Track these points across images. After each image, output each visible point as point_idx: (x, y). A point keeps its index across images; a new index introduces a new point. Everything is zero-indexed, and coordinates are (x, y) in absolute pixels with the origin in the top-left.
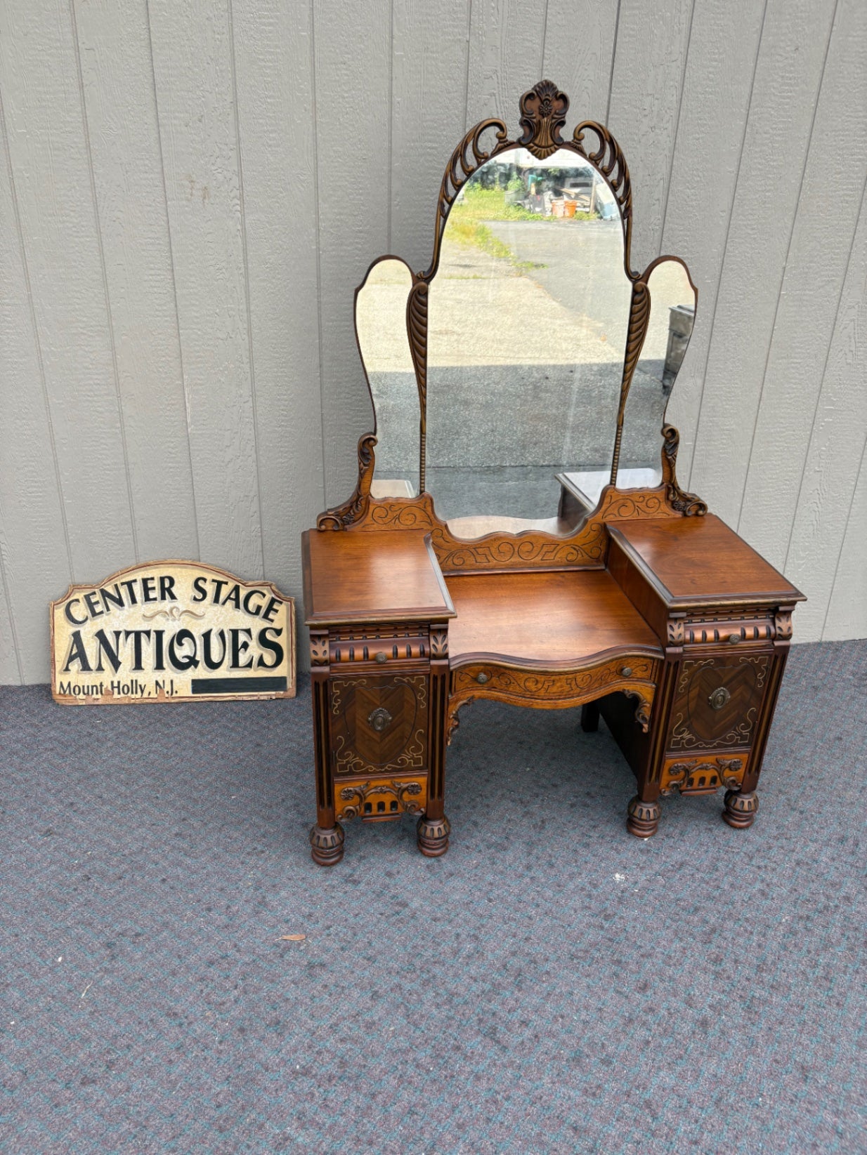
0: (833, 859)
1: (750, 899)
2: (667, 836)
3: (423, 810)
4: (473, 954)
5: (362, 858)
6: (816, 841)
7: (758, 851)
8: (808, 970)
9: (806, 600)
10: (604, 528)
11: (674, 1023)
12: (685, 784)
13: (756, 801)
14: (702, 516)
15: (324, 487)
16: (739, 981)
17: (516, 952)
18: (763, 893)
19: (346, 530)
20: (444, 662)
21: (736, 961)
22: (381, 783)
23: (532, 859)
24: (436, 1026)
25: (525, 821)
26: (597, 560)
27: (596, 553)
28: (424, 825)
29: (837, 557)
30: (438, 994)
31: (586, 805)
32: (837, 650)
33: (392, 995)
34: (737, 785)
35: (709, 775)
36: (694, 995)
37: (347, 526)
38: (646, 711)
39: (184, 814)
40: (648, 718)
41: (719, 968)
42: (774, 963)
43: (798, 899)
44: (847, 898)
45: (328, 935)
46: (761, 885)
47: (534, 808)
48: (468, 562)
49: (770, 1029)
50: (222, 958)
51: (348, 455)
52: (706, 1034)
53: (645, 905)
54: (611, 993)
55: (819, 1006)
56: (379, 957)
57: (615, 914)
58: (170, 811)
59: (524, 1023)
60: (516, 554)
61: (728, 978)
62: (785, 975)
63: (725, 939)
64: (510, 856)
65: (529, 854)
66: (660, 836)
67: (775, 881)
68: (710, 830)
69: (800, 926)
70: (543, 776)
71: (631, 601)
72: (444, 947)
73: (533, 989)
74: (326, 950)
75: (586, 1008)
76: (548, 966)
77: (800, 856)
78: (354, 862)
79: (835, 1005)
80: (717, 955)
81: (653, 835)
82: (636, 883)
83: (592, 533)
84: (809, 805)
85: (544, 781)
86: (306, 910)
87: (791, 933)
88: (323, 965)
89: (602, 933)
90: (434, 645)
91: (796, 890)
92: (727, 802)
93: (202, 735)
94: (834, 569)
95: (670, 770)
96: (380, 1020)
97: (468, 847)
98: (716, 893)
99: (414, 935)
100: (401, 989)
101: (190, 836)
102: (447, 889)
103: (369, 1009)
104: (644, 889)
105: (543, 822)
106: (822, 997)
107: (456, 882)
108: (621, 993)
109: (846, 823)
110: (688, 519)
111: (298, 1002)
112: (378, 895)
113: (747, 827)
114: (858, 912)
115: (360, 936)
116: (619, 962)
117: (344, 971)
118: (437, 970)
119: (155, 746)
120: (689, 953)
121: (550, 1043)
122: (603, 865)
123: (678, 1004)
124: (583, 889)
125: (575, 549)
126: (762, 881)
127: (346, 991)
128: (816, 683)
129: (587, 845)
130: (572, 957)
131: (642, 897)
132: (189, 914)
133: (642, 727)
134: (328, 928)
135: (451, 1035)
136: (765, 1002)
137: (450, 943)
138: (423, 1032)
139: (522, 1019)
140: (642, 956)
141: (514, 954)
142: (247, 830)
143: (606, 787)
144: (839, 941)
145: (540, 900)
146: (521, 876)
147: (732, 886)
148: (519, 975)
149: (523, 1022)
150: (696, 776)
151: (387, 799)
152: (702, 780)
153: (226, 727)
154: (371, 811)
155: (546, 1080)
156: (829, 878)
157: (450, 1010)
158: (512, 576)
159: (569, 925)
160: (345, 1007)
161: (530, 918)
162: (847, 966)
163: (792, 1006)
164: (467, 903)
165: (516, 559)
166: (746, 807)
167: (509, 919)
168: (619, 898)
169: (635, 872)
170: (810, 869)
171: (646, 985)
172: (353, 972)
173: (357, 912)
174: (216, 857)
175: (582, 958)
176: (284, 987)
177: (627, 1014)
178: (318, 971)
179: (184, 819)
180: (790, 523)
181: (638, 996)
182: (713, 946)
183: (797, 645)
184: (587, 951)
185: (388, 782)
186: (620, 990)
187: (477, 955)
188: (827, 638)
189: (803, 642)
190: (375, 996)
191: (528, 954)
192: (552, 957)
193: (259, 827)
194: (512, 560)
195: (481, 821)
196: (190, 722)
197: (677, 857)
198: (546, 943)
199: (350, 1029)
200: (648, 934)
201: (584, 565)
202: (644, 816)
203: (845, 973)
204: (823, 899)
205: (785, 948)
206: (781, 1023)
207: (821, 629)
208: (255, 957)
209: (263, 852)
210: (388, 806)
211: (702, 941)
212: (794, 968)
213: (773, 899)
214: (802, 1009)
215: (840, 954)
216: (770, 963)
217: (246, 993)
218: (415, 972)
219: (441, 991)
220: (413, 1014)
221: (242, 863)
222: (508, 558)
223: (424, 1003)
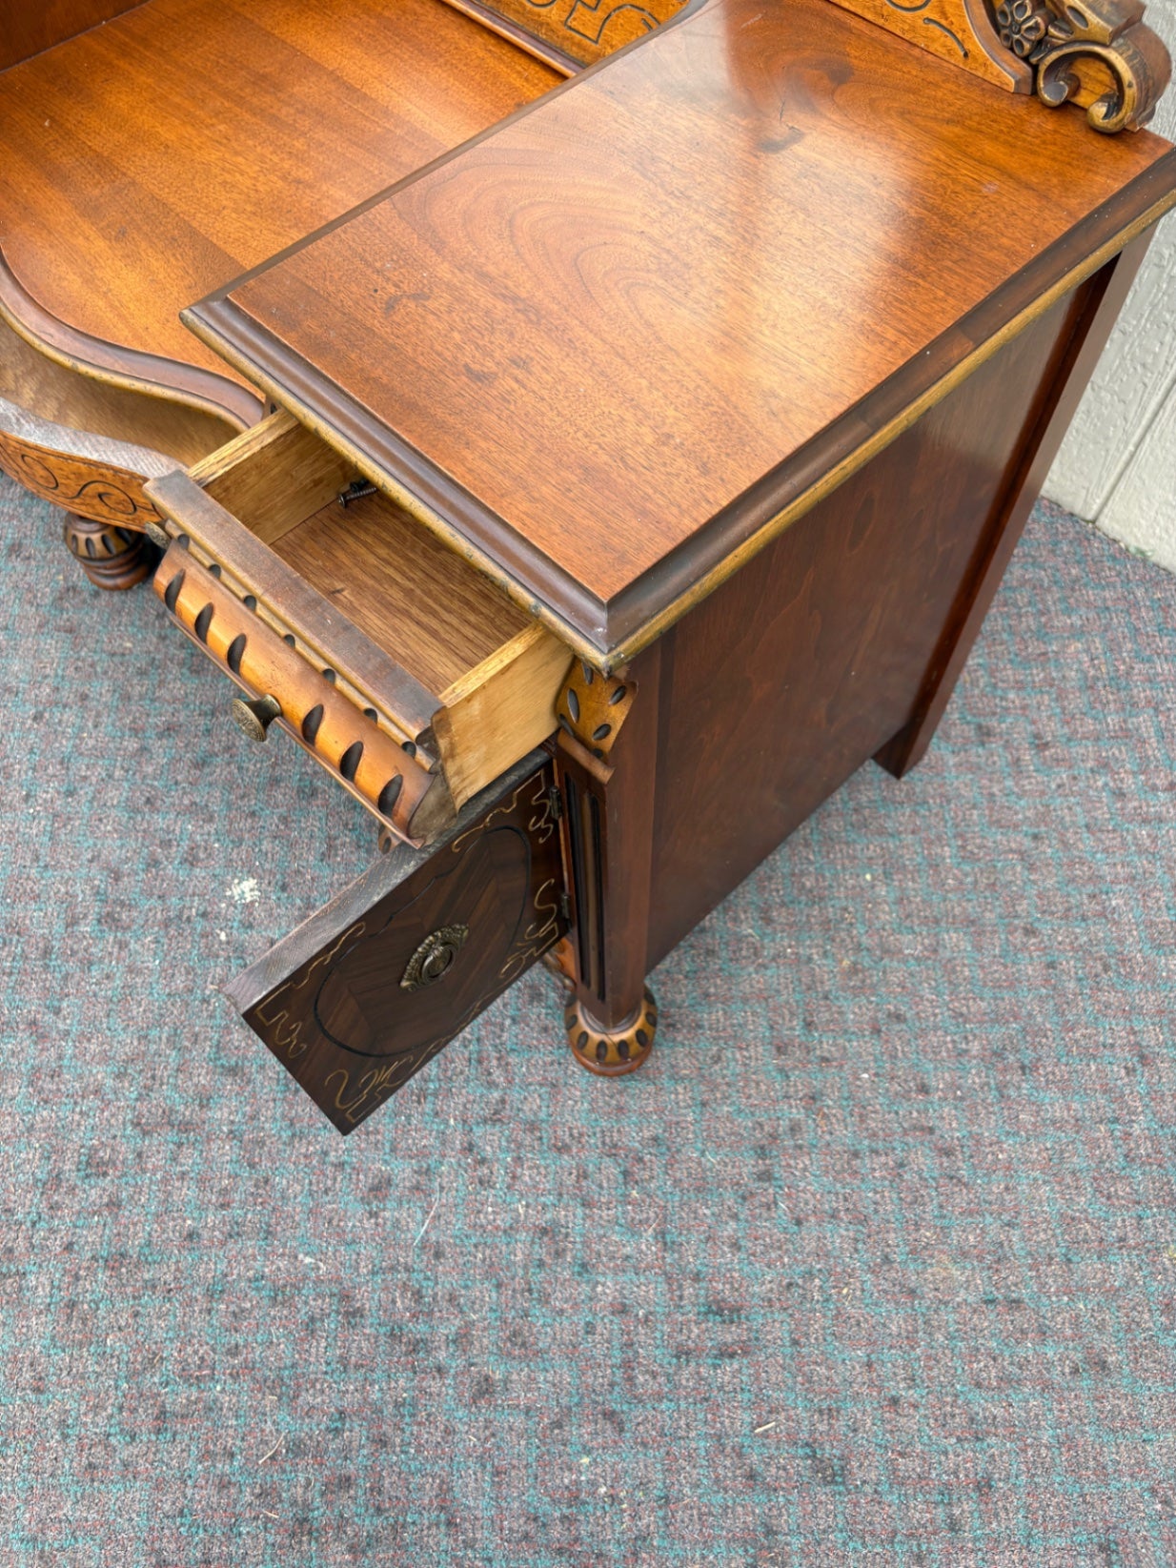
0: (622, 1310)
6: (670, 1247)
7: (534, 1127)
8: (169, 1368)
16: (53, 1231)
18: (378, 1188)
21: (113, 1204)
41: (72, 1177)
42: (151, 1285)
43: (407, 1269)
44: (486, 1389)
46: (407, 1174)
53: (189, 971)
55: (62, 1424)
61: (55, 1207)
62: (125, 1320)
63: (174, 1160)
67: (444, 1198)
69: (310, 1303)
79: (83, 1462)
80: (112, 1162)
82: (250, 927)
84: (813, 1185)
87: (278, 1290)
91: (438, 1256)
102: (28, 644)
106: (95, 1425)
107: (54, 647)
109: (805, 1298)
114: (449, 1431)
120: (89, 1104)
122: (265, 846)
124: (166, 844)
126: (424, 1172)
131: (207, 955)
144: (310, 1411)
145: (87, 791)
146: (138, 732)
156: (539, 1321)
161: (27, 798)
162: (231, 1455)
168: (179, 917)
170: (541, 1264)
182: (137, 1143)
200: (101, 1010)
203: (207, 1455)
211: (138, 1116)
212: (159, 1334)
213: (373, 1215)
214: (38, 1390)
215: (269, 1427)
216: (147, 1276)
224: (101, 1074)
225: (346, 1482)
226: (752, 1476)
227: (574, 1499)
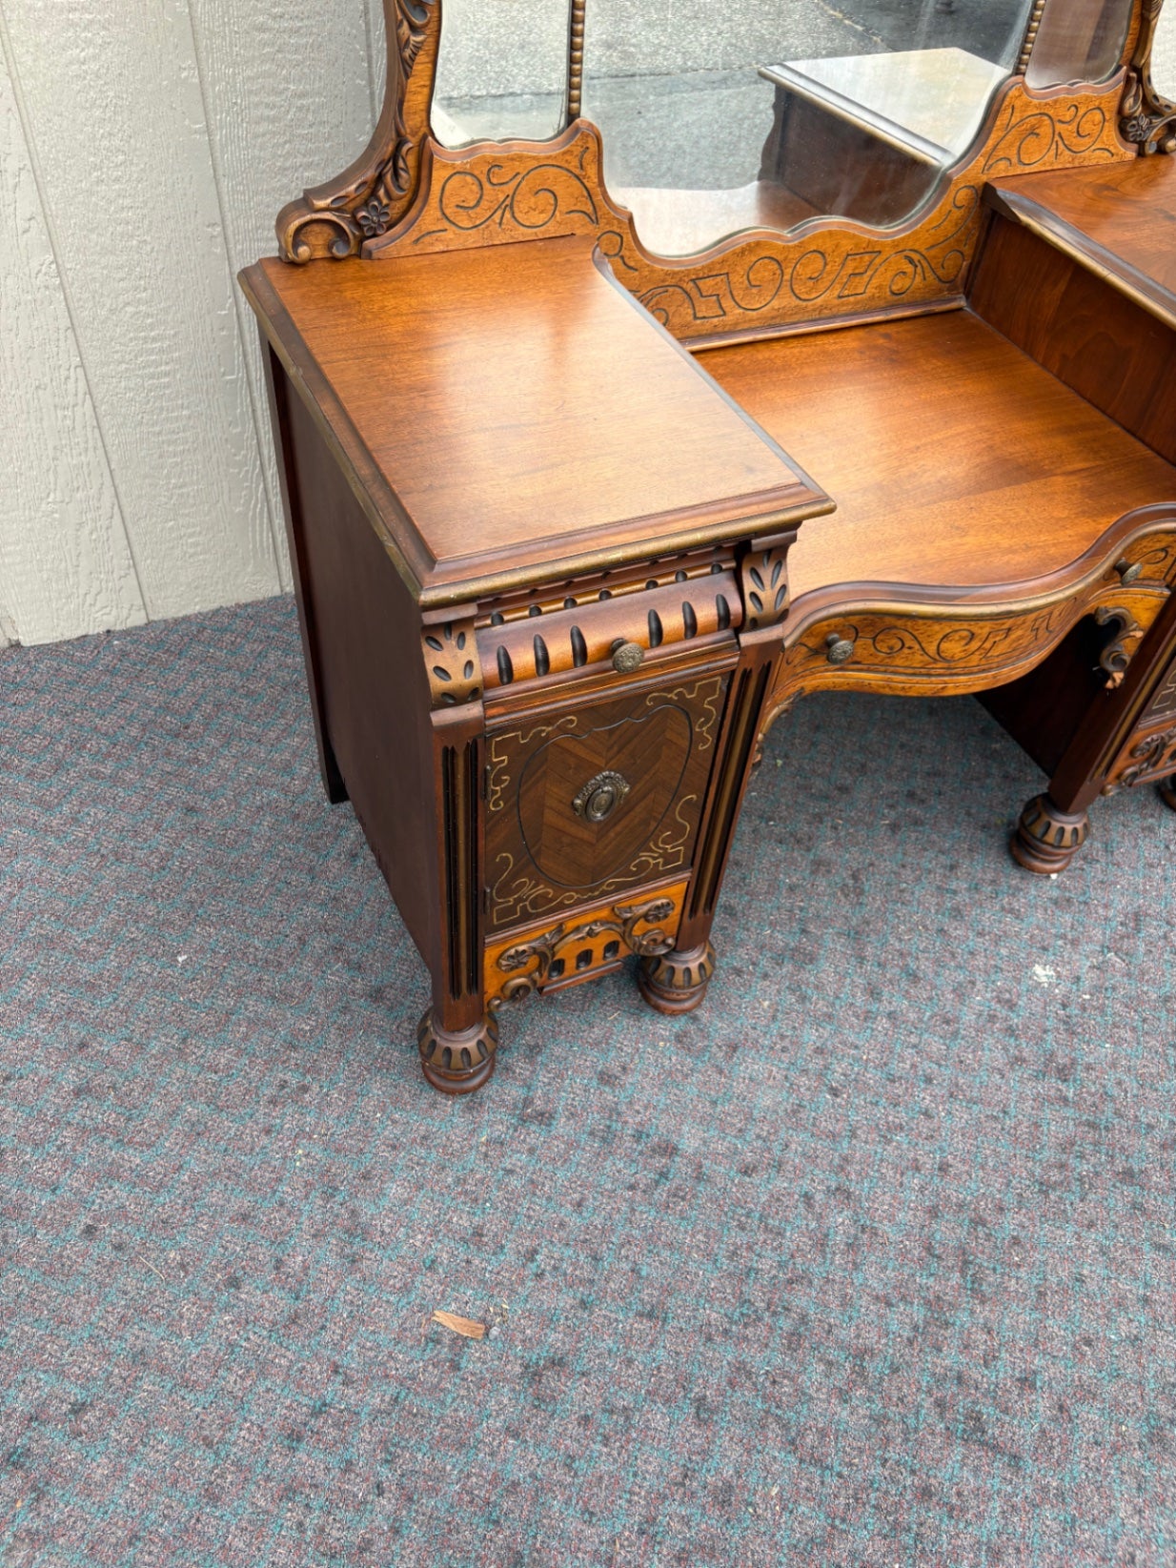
2: (1086, 860)
3: (670, 940)
4: (856, 1238)
5: (533, 1051)
10: (987, 195)
12: (1147, 768)
15: (208, 131)
19: (370, 255)
20: (775, 631)
22: (590, 918)
24: (860, 1450)
26: (951, 284)
27: (952, 267)
28: (667, 964)
30: (830, 1364)
31: (917, 822)
33: (738, 1397)
37: (369, 243)
38: (1127, 646)
39: (77, 1031)
45: (540, 1276)
47: (825, 849)
48: (676, 320)
50: (316, 1413)
51: (262, 29)
54: (1149, 1254)
56: (671, 1302)
58: (38, 1027)
59: (1026, 1382)
60: (785, 290)
64: (827, 974)
66: (1076, 863)
68: (1151, 829)
70: (814, 772)
72: (792, 1239)
73: (1007, 1290)
74: (548, 1320)
75: (1121, 1305)
81: (1066, 865)
83: (955, 214)
85: (819, 784)
86: (462, 1222)
88: (557, 1363)
89: (1070, 1112)
90: (753, 595)
93: (48, 808)
95: (1133, 749)
96: (738, 1474)
97: (738, 972)
99: (720, 1224)
100: (749, 1375)
101: (114, 1088)
103: (703, 1453)
104: (1098, 988)
105: (855, 877)
107: (752, 1065)
110: (1144, 161)
111: (541, 1486)
112: (604, 1140)
115: (608, 1259)
116: (1129, 1175)
117: (610, 1364)
118: (802, 1300)
121: (1090, 1414)
124: (992, 1018)
125: (911, 261)
127: (637, 1420)
129: (957, 913)
130: (1044, 1188)
132: (188, 1310)
133: (1108, 676)
134: (531, 1256)
135: (898, 1463)
137: (801, 1223)
138: (840, 1475)
139: (1017, 1374)
141: (934, 1213)
142: (246, 1038)
146: (869, 1016)
148: (966, 1262)
149: (1023, 1381)
150: (1170, 748)
151: (601, 942)
153: (96, 775)
154: (562, 972)
155: (1123, 1510)
157: (870, 1400)
159: (1005, 1112)
160: (653, 1464)
164: (794, 1112)
165: (784, 301)
167: (889, 1129)
168: (1066, 1023)
172: (630, 1362)
173: (577, 1197)
174: (197, 1131)
175: (1060, 1184)
176: (493, 1454)
178: (551, 1380)
179: (83, 1046)
184: (1063, 1166)
185: (605, 913)
187: (866, 1237)
190: (704, 1412)
191: (960, 1206)
192: (1010, 1200)
193: (271, 1025)
194: (775, 303)
197: (1122, 902)
198: (982, 1167)
199: (686, 1521)
201: (924, 303)
208: (392, 1390)
209: (305, 1089)
210: (598, 953)
217: (410, 1499)
218: (760, 1319)
219: (833, 1354)
220: (801, 1434)
221: (268, 1132)
222: (769, 298)
223: (812, 1398)
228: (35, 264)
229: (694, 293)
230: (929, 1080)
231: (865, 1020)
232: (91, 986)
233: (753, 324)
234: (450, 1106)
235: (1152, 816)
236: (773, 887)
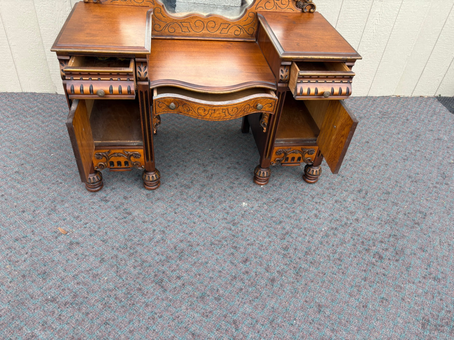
0: (354, 200)
1: (308, 218)
2: (273, 185)
3: (143, 166)
5: (113, 189)
6: (347, 191)
7: (318, 195)
8: (331, 255)
9: (361, 59)
10: (256, 16)
11: (257, 280)
12: (284, 160)
13: (320, 170)
14: (312, 13)
16: (295, 260)
17: (183, 240)
18: (316, 216)
19: (101, 3)
20: (147, 83)
21: (295, 249)
22: (118, 151)
23: (202, 193)
24: (131, 277)
25: (203, 174)
26: (252, 35)
27: (251, 31)
28: (145, 174)
29: (383, 51)
30: (136, 261)
31: (235, 168)
32: (374, 100)
33: (112, 260)
34: (311, 162)
35: (297, 156)
36: (271, 265)
38: (266, 120)
39: (23, 162)
40: (266, 125)
41: (286, 252)
42: (314, 251)
43: (333, 219)
44: (357, 220)
45: (85, 228)
46: (316, 211)
47: (209, 168)
48: (177, 31)
49: (306, 284)
50: (23, 237)
52: (273, 286)
53: (255, 219)
54: (228, 263)
55: (333, 274)
56: (109, 240)
57: (239, 223)
58: (16, 160)
59: (179, 278)
60: (205, 29)
61: (290, 257)
62: (319, 257)
63: (292, 237)
64: (191, 192)
65: (202, 190)
66: (269, 185)
67: (323, 210)
68: (295, 183)
69: (331, 233)
70: (217, 153)
71: (266, 59)
72: (146, 236)
73: (187, 260)
74: (81, 236)
75: (213, 271)
76: (198, 249)
77: (338, 198)
78: (108, 190)
79: (341, 274)
80: (287, 246)
81: (266, 184)
82: (253, 207)
83: (249, 18)
84: (347, 173)
85: (217, 156)
86: (76, 214)
87: (326, 235)
88: (78, 243)
89: (230, 232)
90: (139, 72)
91: (332, 215)
92: (305, 170)
93: (43, 122)
94: (380, 58)
95: (276, 153)
96: (101, 273)
97: (170, 186)
98: (292, 215)
99: (131, 230)
100: (117, 257)
101: (23, 173)
102: (154, 207)
103: (97, 267)
104: (257, 211)
105: (212, 175)
106: (335, 269)
107: (160, 203)
108: (233, 263)
109: (363, 183)
110: (304, 13)
111: (59, 262)
112: (117, 208)
113: (314, 183)
114: (361, 227)
115: (102, 228)
116: (235, 247)
117: (89, 247)
118: (138, 248)
119: (15, 127)
120: (272, 244)
121: (190, 288)
122: (238, 198)
123: (261, 270)
124: (225, 209)
125: (239, 28)
126: (317, 210)
127: (87, 258)
128: (362, 115)
129: (232, 188)
130: (212, 244)
131: (254, 215)
132: (12, 214)
133: (263, 129)
134: (86, 224)
135: (138, 282)
136: (306, 270)
137: (149, 235)
138: (123, 280)
139: (178, 275)
140: (248, 244)
141: (181, 241)
142: (55, 171)
143: (248, 160)
144: (349, 241)
145: (202, 214)
146: (195, 201)
147: (301, 211)
148: (182, 252)
149: (178, 277)
150: (290, 156)
151: (123, 160)
152: (293, 159)
153: (57, 119)
154: (114, 166)
155: (184, 307)
156: (350, 209)
157: (140, 270)
158: (203, 41)
159: (214, 227)
160: (85, 266)
161: (194, 223)
162: (351, 254)
163: (319, 273)
164: (163, 214)
165: (206, 32)
166: (314, 173)
167: (183, 223)
168: (243, 215)
169: (253, 202)
170: (341, 205)
171: (247, 260)
172: (93, 248)
173: (103, 216)
174: (34, 185)
175: (217, 244)
176: (53, 254)
177: (234, 274)
178: (74, 246)
179: (22, 165)
180: (362, 31)
181: (241, 265)
182: (285, 241)
183: (355, 97)
184: (220, 241)
185: (121, 151)
186: (233, 262)
187: (162, 241)
188: (371, 94)
189: (359, 96)
190: (102, 261)
191: (189, 242)
192: (202, 244)
193: (62, 170)
194: (203, 32)
195: (180, 173)
196: (38, 116)
197: (276, 196)
198: (200, 236)
199: (84, 277)
200: (253, 234)
201: (244, 38)
202: (261, 175)
203: (349, 257)
204: (345, 220)
205: (321, 243)
206: (312, 282)
207: (369, 90)
208: (40, 238)
209: (61, 183)
210: (123, 163)
211: (280, 238)
212: (324, 254)
213: (320, 219)
214: (324, 274)
215: (348, 247)
216: (312, 250)
217: (31, 257)
218: (126, 249)
219: (139, 259)
220: (120, 271)
221: (48, 188)
222: (201, 30)
223: (127, 265)
224: (267, 240)
225: (363, 242)
226: (385, 200)
227: (379, 219)
228: (67, 9)
229: (181, 25)
230: (200, 217)
231: (193, 202)
232: (31, 155)
233: (198, 36)
234: (88, 194)
235: (298, 180)
236: (191, 172)
